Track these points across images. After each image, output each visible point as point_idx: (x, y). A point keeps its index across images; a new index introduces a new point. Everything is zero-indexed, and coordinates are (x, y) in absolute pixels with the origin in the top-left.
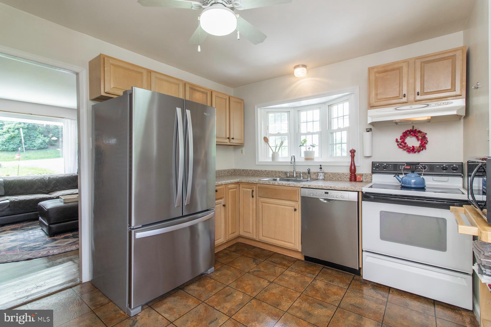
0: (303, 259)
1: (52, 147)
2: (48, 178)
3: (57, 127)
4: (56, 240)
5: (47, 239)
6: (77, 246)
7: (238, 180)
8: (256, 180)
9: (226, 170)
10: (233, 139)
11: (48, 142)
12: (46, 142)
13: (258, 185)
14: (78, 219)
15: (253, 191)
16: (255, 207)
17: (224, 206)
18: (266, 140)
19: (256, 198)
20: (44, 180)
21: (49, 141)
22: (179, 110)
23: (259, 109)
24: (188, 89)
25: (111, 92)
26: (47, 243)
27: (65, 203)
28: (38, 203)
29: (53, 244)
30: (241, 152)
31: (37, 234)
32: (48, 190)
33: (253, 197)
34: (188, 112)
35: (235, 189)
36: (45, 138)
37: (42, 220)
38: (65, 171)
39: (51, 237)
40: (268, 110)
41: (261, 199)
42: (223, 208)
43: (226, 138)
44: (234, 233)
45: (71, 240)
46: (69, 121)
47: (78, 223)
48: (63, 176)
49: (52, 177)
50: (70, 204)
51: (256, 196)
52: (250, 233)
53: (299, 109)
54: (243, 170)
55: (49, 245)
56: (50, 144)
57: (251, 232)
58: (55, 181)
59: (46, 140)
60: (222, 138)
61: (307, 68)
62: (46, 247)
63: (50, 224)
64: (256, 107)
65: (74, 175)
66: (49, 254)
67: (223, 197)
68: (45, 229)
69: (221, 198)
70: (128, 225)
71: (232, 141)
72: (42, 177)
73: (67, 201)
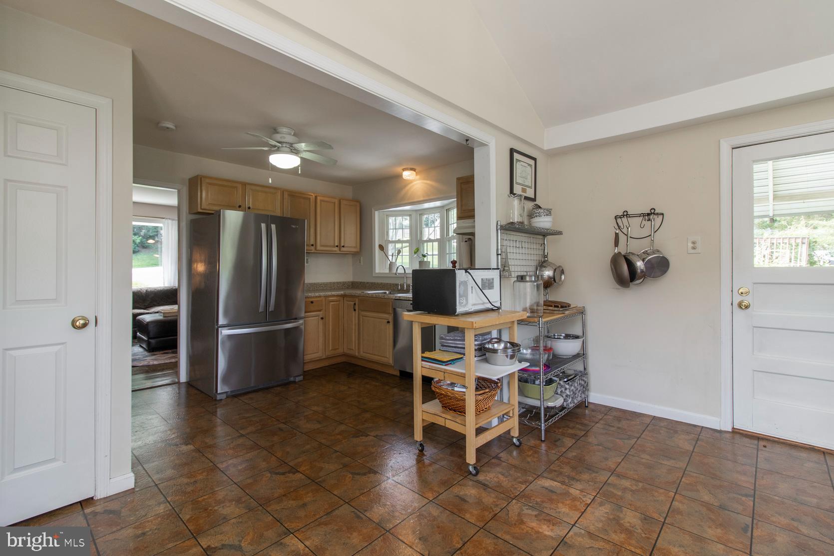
0: (398, 374)
1: (144, 250)
2: (145, 291)
3: (156, 228)
4: (155, 355)
5: (146, 353)
6: (176, 359)
7: (342, 292)
8: (358, 292)
9: (340, 283)
10: (343, 246)
11: (139, 243)
12: (137, 243)
13: (360, 297)
14: (177, 335)
15: (355, 304)
16: (357, 321)
17: (322, 318)
18: (381, 248)
19: (358, 311)
20: (142, 293)
21: (141, 241)
22: (263, 226)
23: (377, 213)
24: (286, 196)
25: (207, 208)
26: (147, 356)
27: (164, 317)
28: (137, 317)
29: (153, 357)
30: (359, 261)
31: (135, 349)
32: (145, 306)
33: (355, 310)
34: (273, 227)
35: (338, 303)
36: (135, 238)
37: (141, 335)
38: (164, 283)
39: (150, 352)
40: (388, 213)
41: (362, 313)
42: (321, 322)
43: (334, 246)
44: (335, 349)
45: (170, 355)
46: (170, 221)
47: (177, 339)
48: (162, 289)
49: (149, 290)
50: (169, 318)
51: (358, 309)
52: (352, 350)
53: (421, 212)
54: (361, 283)
55: (149, 358)
56: (142, 245)
57: (354, 349)
58: (152, 295)
59: (136, 240)
60: (330, 246)
61: (416, 171)
62: (146, 360)
63: (149, 338)
64: (373, 210)
65: (174, 288)
66: (149, 364)
67: (322, 310)
68: (144, 346)
69: (320, 311)
70: (216, 324)
71: (343, 249)
72: (139, 290)
73: (167, 315)
